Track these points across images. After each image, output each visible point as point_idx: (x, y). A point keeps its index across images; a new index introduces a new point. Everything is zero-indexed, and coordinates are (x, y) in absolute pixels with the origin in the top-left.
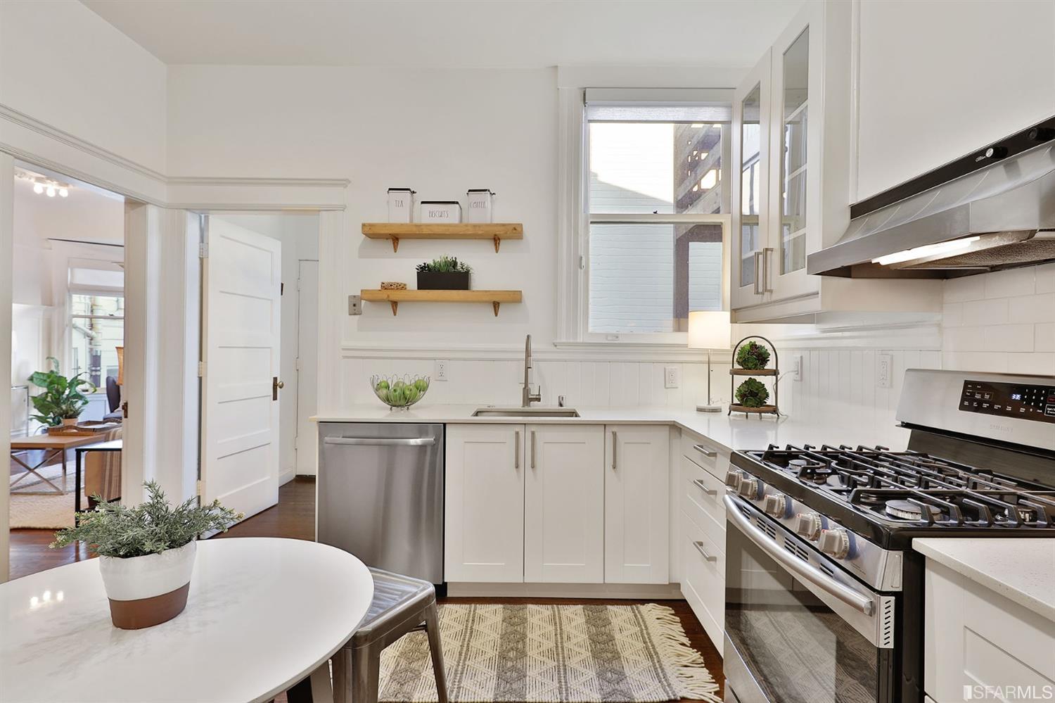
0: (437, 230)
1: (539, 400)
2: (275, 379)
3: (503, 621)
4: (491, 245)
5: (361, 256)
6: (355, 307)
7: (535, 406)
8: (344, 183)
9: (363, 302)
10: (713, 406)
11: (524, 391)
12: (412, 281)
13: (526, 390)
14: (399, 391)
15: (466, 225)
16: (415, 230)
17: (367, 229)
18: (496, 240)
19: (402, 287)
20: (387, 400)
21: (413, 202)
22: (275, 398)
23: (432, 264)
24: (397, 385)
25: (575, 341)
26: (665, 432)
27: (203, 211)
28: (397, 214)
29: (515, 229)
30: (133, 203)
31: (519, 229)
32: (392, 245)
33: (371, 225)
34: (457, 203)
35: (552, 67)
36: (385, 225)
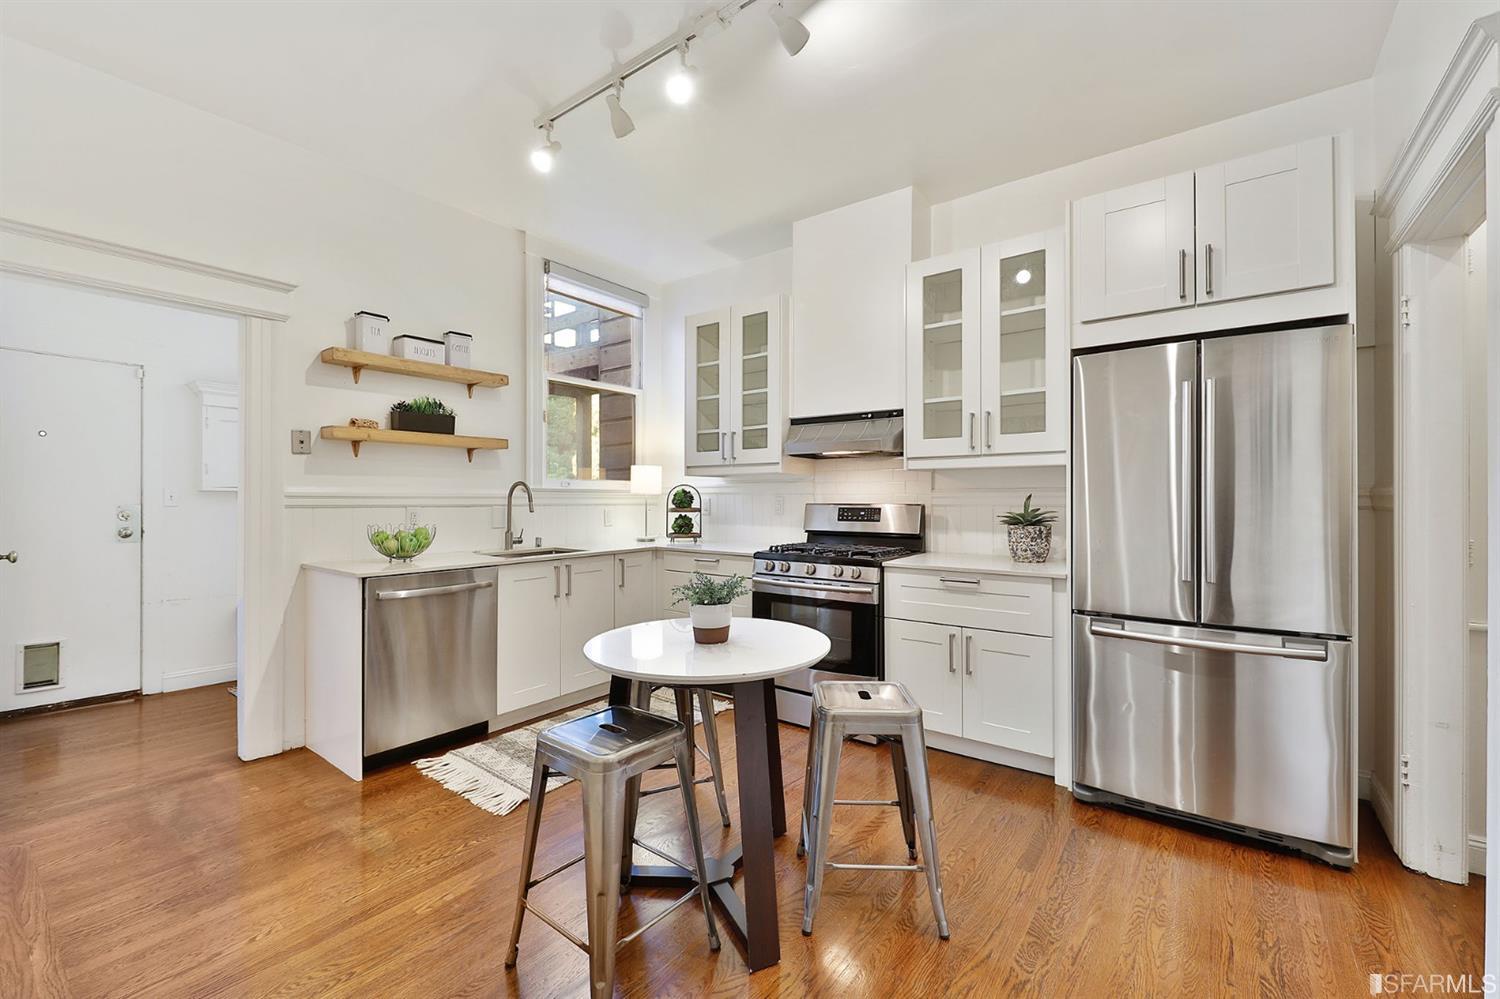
1: (521, 542)
5: (308, 382)
7: (517, 548)
8: (288, 288)
10: (649, 537)
19: (371, 425)
32: (352, 376)
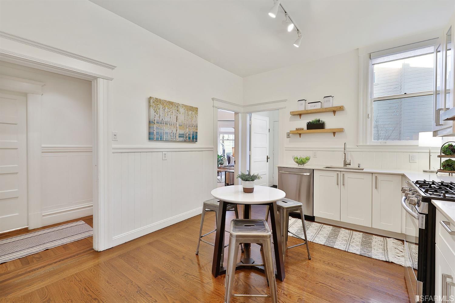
0: (313, 111)
2: (267, 156)
3: (332, 230)
4: (332, 113)
6: (288, 136)
9: (291, 134)
11: (344, 162)
12: (305, 127)
13: (345, 161)
14: (300, 160)
15: (323, 109)
16: (306, 112)
17: (291, 113)
18: (334, 112)
20: (297, 162)
21: (306, 103)
22: (267, 162)
23: (311, 121)
24: (300, 158)
25: (366, 144)
26: (400, 177)
27: (250, 113)
28: (301, 108)
29: (340, 108)
30: (236, 113)
31: (342, 108)
33: (293, 112)
34: (320, 102)
35: (356, 49)
36: (297, 112)
